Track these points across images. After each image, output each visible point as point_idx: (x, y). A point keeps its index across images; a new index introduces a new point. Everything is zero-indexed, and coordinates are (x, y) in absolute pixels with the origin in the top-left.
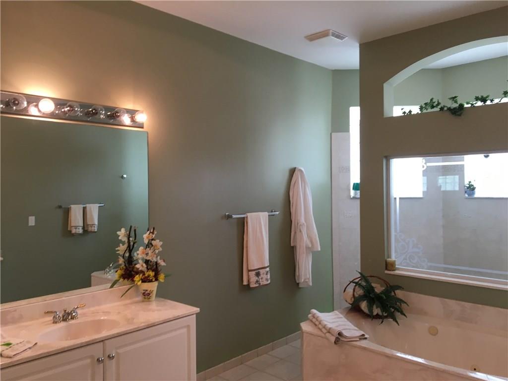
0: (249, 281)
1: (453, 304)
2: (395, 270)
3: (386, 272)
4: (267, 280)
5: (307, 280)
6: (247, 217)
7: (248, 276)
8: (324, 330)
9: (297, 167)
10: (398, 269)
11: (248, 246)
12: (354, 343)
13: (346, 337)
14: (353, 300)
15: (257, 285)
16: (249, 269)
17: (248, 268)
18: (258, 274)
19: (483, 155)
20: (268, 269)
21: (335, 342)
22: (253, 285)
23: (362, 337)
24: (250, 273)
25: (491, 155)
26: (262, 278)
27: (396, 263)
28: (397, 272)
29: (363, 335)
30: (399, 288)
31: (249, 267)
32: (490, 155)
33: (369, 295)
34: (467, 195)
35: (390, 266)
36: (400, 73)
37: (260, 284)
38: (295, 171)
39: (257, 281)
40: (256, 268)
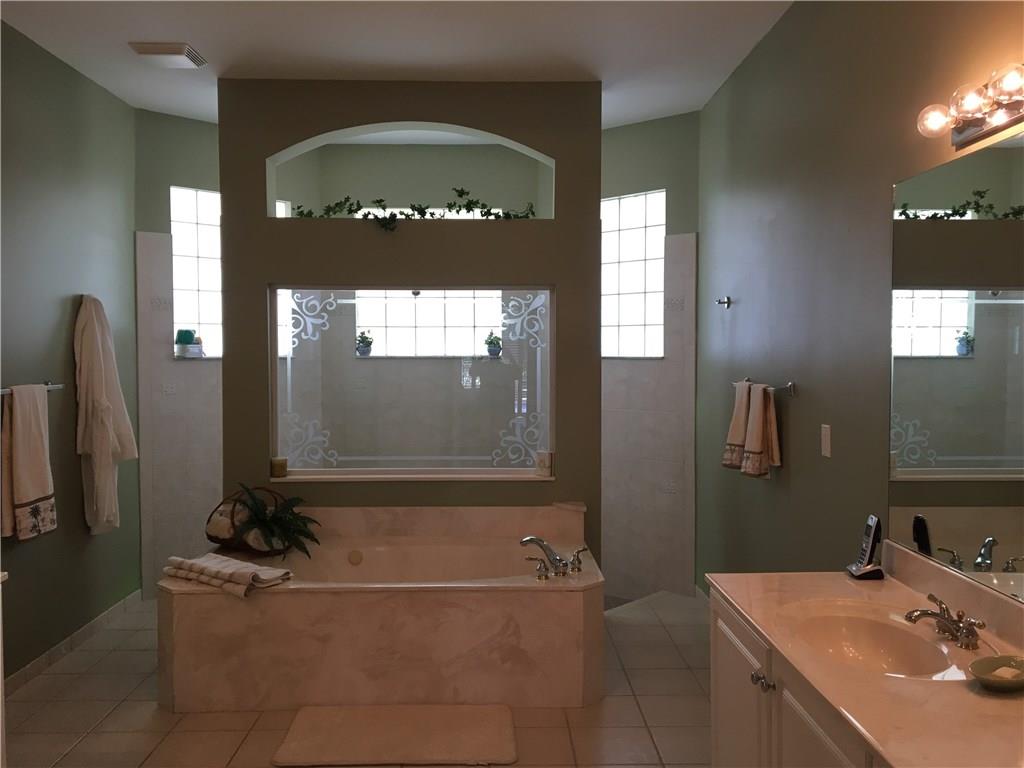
0: (14, 529)
1: (381, 514)
2: (285, 476)
3: (273, 480)
4: (52, 521)
5: (112, 519)
6: (12, 394)
7: (15, 517)
8: (215, 582)
9: (84, 293)
10: (290, 473)
11: (15, 455)
12: (280, 587)
13: (262, 581)
14: (232, 531)
15: (36, 534)
16: (16, 503)
17: (12, 499)
18: (35, 513)
19: (410, 292)
20: (53, 500)
21: (245, 595)
22: (25, 535)
23: (286, 578)
24: (18, 511)
25: (423, 293)
26: (43, 520)
27: (288, 464)
28: (290, 478)
29: (288, 573)
30: (298, 501)
31: (16, 499)
32: (421, 292)
33: (257, 519)
34: (358, 354)
35: (278, 469)
36: (295, 146)
37: (40, 531)
38: (81, 303)
39: (35, 526)
40: (33, 499)
